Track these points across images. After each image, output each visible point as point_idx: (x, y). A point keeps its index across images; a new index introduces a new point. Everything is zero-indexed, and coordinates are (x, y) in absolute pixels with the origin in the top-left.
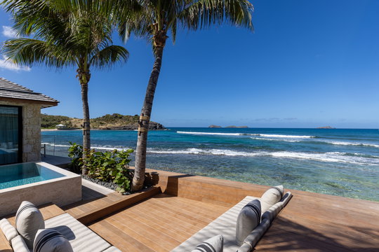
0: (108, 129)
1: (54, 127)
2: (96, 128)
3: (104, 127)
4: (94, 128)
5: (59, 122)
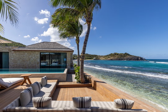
0: (111, 60)
1: (92, 59)
2: (107, 59)
3: (110, 59)
4: (106, 59)
5: (94, 57)
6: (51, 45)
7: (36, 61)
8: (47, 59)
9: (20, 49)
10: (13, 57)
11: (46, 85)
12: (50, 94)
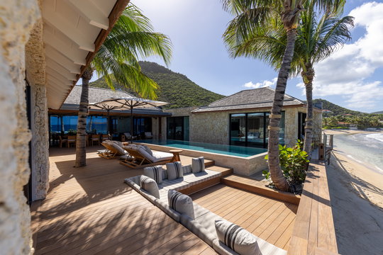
7: (222, 131)
9: (200, 110)
10: (193, 123)
11: (201, 172)
12: (187, 185)
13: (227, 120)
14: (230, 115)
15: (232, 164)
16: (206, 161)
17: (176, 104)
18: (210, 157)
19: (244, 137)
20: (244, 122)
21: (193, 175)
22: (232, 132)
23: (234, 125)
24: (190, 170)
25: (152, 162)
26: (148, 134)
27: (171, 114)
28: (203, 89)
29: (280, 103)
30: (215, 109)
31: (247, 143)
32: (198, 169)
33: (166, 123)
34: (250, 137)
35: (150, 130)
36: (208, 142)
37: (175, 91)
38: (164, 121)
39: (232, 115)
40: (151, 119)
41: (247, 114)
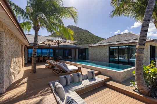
6: (122, 37)
7: (105, 55)
8: (126, 53)
9: (94, 45)
10: (91, 52)
11: (92, 79)
12: (84, 87)
13: (107, 50)
14: (109, 47)
15: (111, 74)
16: (95, 72)
17: (84, 43)
18: (98, 70)
19: (117, 59)
20: (117, 51)
21: (88, 80)
22: (110, 56)
23: (111, 52)
24: (86, 77)
25: (67, 72)
26: (70, 57)
27: (80, 47)
28: (96, 36)
29: (144, 38)
30: (102, 44)
31: (119, 62)
32: (91, 76)
33: (78, 52)
34: (120, 58)
35: (71, 55)
36: (98, 61)
37: (84, 38)
38: (77, 51)
39: (111, 48)
40: (71, 50)
41: (118, 47)
